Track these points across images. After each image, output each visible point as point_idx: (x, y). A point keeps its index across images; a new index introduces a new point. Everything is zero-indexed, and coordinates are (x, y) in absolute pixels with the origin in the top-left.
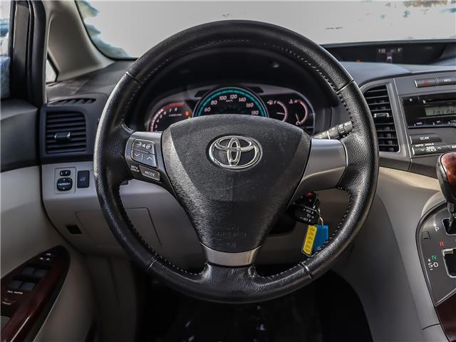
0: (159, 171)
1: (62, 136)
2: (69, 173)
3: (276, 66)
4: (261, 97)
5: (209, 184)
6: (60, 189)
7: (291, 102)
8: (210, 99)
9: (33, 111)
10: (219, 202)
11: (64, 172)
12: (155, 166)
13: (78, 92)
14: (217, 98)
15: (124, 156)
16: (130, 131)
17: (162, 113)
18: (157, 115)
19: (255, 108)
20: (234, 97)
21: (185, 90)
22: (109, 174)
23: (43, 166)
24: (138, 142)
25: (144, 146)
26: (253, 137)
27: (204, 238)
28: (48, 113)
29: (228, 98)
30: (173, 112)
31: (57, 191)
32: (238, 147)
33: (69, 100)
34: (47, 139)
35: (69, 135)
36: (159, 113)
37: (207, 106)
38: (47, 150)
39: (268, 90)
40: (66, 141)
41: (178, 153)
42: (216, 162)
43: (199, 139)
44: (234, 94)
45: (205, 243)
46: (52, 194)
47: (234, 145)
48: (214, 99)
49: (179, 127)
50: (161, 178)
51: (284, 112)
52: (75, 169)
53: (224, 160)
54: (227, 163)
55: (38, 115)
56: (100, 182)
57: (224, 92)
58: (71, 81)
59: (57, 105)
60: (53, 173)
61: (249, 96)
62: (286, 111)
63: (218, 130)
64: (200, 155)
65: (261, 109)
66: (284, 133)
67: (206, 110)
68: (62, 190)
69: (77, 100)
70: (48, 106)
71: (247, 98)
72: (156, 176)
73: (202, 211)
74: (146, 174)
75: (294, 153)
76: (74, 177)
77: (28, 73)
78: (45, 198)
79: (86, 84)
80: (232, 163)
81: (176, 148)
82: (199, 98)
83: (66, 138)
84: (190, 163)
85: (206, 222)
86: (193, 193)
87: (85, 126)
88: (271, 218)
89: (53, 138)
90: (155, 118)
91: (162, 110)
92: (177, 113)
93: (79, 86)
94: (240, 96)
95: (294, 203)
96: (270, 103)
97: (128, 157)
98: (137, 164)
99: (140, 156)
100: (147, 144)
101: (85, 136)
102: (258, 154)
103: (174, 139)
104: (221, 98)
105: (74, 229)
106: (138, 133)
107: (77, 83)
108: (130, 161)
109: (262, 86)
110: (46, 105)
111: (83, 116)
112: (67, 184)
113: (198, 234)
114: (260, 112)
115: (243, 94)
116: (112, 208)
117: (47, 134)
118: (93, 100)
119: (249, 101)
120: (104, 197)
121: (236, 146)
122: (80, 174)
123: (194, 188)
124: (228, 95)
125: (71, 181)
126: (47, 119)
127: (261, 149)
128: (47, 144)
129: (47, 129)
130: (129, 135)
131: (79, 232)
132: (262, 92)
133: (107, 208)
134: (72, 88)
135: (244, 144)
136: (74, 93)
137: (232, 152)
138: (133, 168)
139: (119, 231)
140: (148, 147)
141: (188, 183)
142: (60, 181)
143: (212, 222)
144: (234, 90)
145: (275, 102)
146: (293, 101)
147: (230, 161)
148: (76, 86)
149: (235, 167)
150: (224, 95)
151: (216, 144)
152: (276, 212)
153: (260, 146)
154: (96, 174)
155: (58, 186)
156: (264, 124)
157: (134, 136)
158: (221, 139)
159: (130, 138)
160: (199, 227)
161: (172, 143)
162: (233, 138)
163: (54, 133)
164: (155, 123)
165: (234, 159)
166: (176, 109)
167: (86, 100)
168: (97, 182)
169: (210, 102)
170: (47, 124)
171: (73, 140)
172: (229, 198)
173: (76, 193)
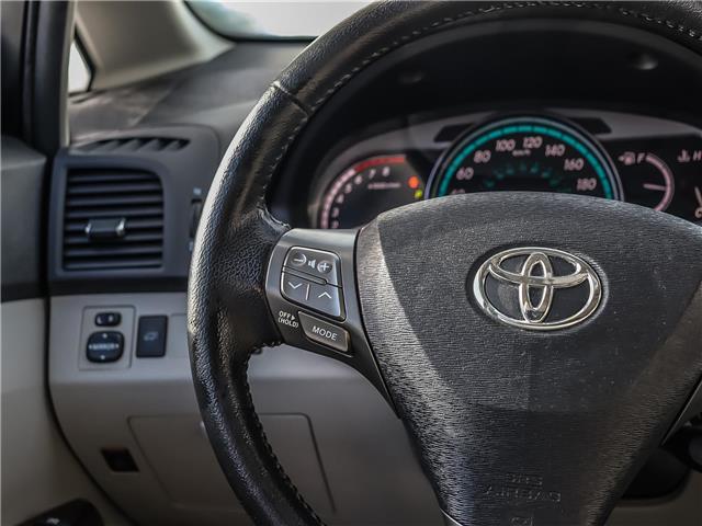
0: (345, 327)
1: (103, 227)
2: (118, 320)
3: (649, 66)
4: (605, 143)
5: (471, 365)
6: (92, 357)
7: (684, 157)
8: (471, 148)
9: (36, 163)
10: (497, 412)
11: (104, 316)
12: (338, 313)
13: (145, 121)
14: (490, 145)
15: (263, 287)
16: (279, 226)
17: (351, 180)
18: (339, 185)
19: (588, 171)
20: (535, 142)
21: (405, 125)
22: (225, 331)
23: (55, 300)
24: (297, 255)
25: (312, 264)
26: (585, 252)
27: (453, 502)
28: (73, 171)
29: (519, 146)
30: (379, 178)
31: (86, 364)
32: (547, 275)
33: (123, 141)
34: (67, 234)
35: (121, 227)
36: (345, 178)
37: (464, 165)
38: (67, 260)
39: (622, 127)
40: (112, 240)
41: (396, 285)
42: (489, 309)
43: (448, 251)
44: (535, 135)
45: (454, 512)
46: (73, 370)
47: (537, 270)
48: (482, 148)
49: (399, 221)
50: (351, 344)
51: (664, 184)
52: (133, 309)
53: (510, 307)
54: (517, 314)
55: (47, 174)
56: (201, 347)
57: (507, 131)
58: (126, 92)
59: (93, 153)
60: (76, 317)
61: (571, 141)
62: (668, 181)
63: (498, 231)
64: (450, 290)
65: (601, 175)
66: (668, 244)
67: (461, 174)
68: (99, 361)
69: (144, 140)
70: (73, 152)
71: (568, 147)
72: (338, 339)
73: (449, 430)
74: (316, 332)
75: (693, 296)
76: (128, 329)
77: (27, 70)
78: (55, 378)
79: (165, 101)
80: (530, 315)
81: (393, 273)
82: (446, 145)
83: (115, 233)
84: (426, 312)
85: (459, 459)
86: (429, 384)
87: (160, 205)
88: (627, 459)
89: (82, 233)
90: (334, 191)
91: (351, 173)
92: (388, 179)
93: (146, 105)
94: (549, 141)
95: (688, 424)
96: (628, 159)
97: (273, 290)
98: (295, 308)
99: (303, 289)
100: (319, 259)
101: (160, 229)
102: (596, 294)
103: (386, 250)
104: (500, 146)
105: (120, 459)
106: (298, 232)
107: (142, 98)
108: (277, 300)
109: (606, 117)
110: (67, 149)
111: (157, 180)
112: (112, 346)
113: (437, 489)
114: (599, 182)
115: (558, 135)
116: (228, 413)
117: (67, 221)
118: (184, 143)
119: (572, 153)
120: (210, 386)
121: (542, 274)
122: (145, 323)
123: (432, 373)
124: (519, 138)
125: (121, 341)
126: (70, 185)
127: (606, 283)
128: (66, 247)
129: (68, 209)
130: (277, 236)
131: (133, 467)
132: (607, 130)
133: (217, 413)
134: (131, 110)
135: (561, 267)
136: (134, 122)
137: (531, 289)
138: (284, 318)
139: (242, 471)
140: (323, 267)
141: (420, 362)
142: (94, 338)
143: (473, 462)
144: (533, 124)
145: (641, 157)
146: (691, 154)
147: (524, 307)
148: (139, 106)
149: (536, 325)
150: (507, 137)
151: (491, 266)
152: (639, 444)
153: (603, 274)
154: (192, 329)
155: (88, 350)
156: (614, 218)
157: (289, 240)
158: (504, 255)
159: (280, 244)
160: (442, 472)
161: (383, 260)
162: (534, 251)
163: (85, 221)
164: (334, 204)
165: (535, 304)
166: (386, 171)
167: (165, 142)
168: (193, 348)
169: (473, 154)
170: (69, 197)
171: (129, 238)
172: (522, 403)
173: (133, 371)
